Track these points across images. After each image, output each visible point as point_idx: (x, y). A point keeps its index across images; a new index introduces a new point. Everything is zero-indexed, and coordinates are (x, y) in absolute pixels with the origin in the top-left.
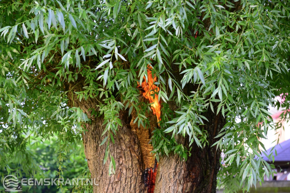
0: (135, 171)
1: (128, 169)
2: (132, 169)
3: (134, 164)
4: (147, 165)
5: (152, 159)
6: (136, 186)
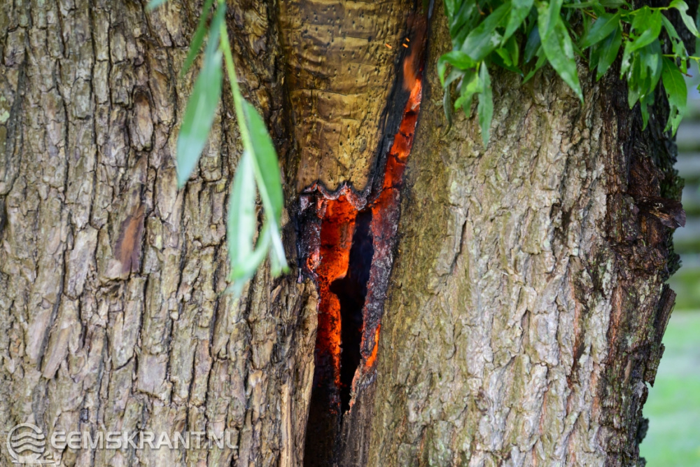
4: (315, 152)
5: (356, 107)
6: (255, 308)
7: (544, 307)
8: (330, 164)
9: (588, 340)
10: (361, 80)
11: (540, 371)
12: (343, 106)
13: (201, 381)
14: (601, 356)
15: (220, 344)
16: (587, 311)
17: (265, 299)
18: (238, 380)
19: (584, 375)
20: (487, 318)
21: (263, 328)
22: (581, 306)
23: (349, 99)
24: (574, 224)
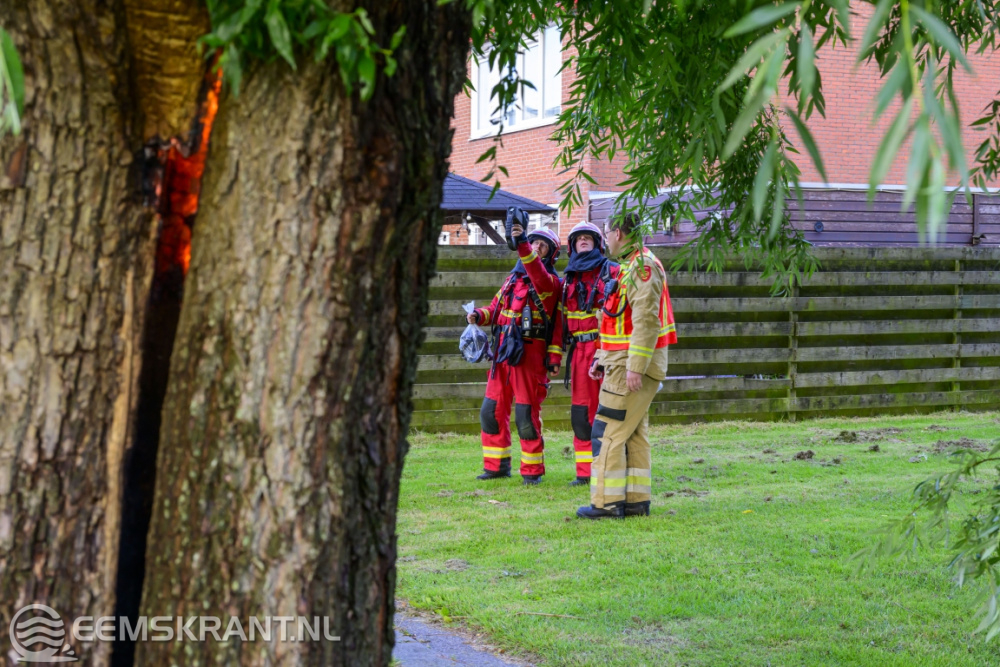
0: (100, 143)
1: (63, 133)
2: (82, 132)
3: (93, 111)
4: (154, 118)
5: (180, 87)
6: (105, 215)
7: (288, 216)
8: (164, 126)
9: (321, 242)
10: (182, 69)
11: (284, 259)
12: (170, 86)
13: (64, 262)
14: (331, 253)
15: (78, 237)
16: (322, 222)
17: (112, 211)
18: (89, 261)
19: (318, 264)
20: (251, 222)
21: (110, 229)
22: (317, 220)
23: (175, 82)
24: (315, 165)
